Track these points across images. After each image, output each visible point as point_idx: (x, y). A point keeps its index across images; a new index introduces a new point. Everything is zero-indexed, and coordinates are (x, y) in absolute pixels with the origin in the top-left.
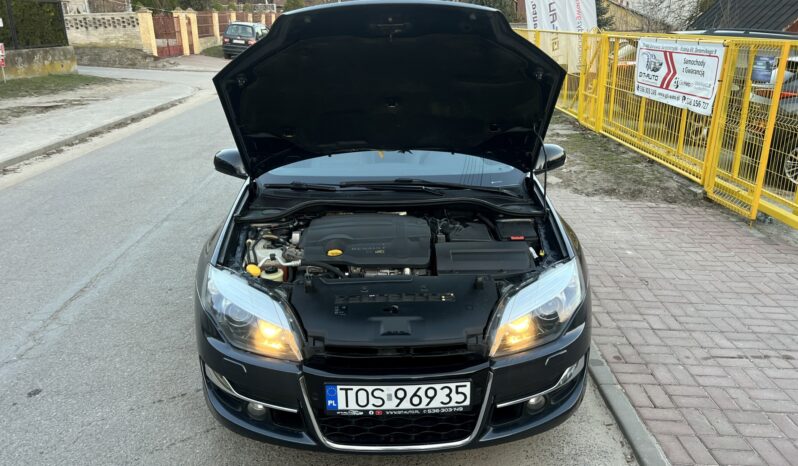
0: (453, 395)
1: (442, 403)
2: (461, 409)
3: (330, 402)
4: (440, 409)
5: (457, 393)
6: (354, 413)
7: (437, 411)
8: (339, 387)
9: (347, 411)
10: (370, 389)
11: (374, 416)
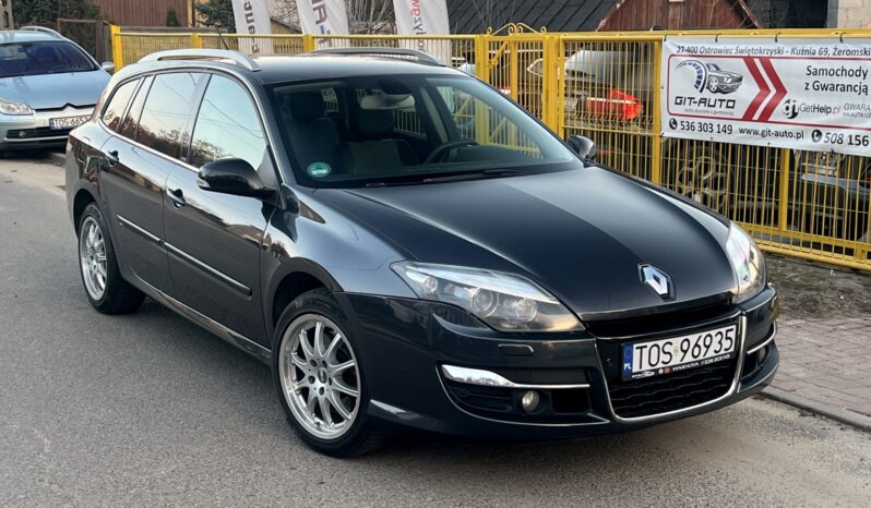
0: (724, 341)
1: (716, 352)
2: (728, 356)
3: (626, 365)
4: (713, 358)
5: (727, 338)
6: (647, 375)
7: (711, 361)
8: (635, 346)
9: (640, 373)
10: (661, 343)
11: (664, 375)
